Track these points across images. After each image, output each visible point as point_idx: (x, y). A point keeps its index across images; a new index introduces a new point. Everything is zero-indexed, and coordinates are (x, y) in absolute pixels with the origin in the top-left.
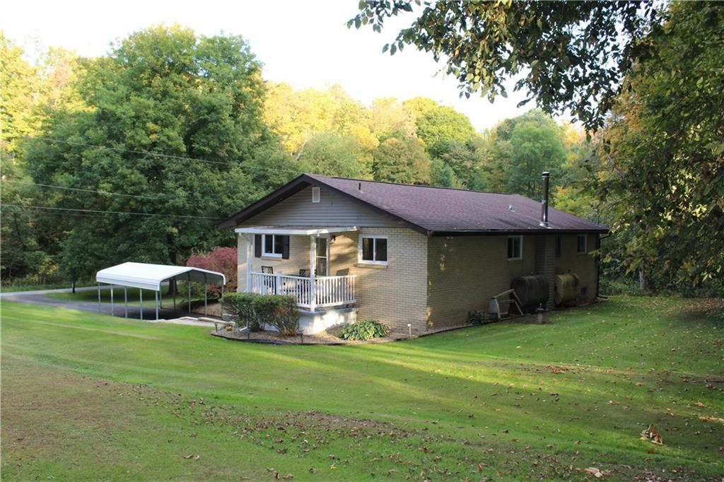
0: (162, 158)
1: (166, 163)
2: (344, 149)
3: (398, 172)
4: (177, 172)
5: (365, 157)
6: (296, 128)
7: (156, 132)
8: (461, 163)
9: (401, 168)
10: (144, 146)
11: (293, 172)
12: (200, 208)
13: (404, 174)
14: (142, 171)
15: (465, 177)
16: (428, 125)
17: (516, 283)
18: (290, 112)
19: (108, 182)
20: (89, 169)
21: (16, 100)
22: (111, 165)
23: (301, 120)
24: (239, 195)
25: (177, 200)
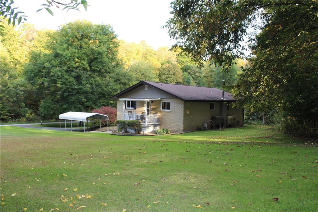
0: (81, 72)
1: (82, 74)
2: (147, 68)
3: (169, 78)
4: (87, 78)
5: (155, 71)
6: (127, 59)
7: (79, 62)
8: (195, 74)
9: (170, 76)
10: (74, 68)
11: (130, 78)
12: (95, 91)
13: (171, 78)
14: (73, 77)
15: (197, 80)
16: (181, 58)
17: (213, 118)
18: (125, 52)
19: (60, 81)
20: (53, 76)
21: (13, 47)
22: (61, 75)
23: (129, 56)
24: (109, 87)
25: (87, 88)
